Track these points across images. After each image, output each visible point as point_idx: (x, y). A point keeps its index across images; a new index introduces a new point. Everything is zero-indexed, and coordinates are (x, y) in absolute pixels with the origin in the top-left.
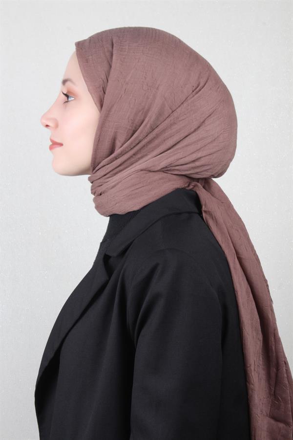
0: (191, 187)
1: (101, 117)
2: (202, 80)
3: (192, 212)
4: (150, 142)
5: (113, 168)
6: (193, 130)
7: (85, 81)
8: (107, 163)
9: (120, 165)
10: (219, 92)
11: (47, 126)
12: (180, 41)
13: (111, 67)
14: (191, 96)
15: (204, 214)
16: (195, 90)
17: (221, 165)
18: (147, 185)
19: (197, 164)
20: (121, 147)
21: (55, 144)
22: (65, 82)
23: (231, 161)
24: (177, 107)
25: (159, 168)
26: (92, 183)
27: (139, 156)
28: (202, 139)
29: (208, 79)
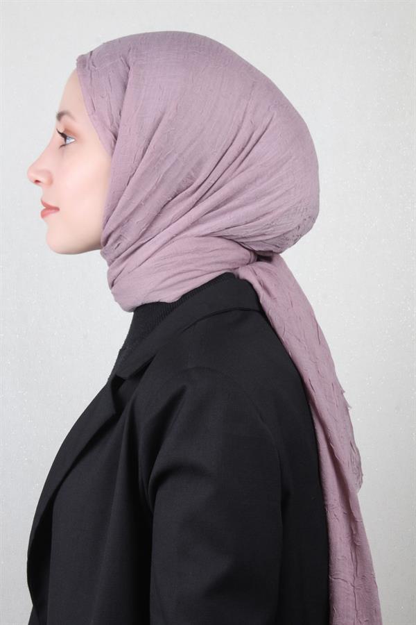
22: (60, 116)
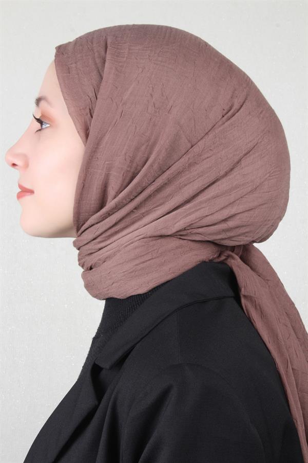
0: (223, 258)
1: (86, 153)
2: (236, 100)
3: (224, 297)
4: (158, 190)
5: (104, 229)
6: (222, 173)
7: (65, 99)
8: (96, 221)
9: (116, 224)
10: (263, 118)
11: (14, 165)
12: (206, 44)
13: (101, 78)
14: (220, 123)
15: (243, 301)
16: (225, 115)
17: (267, 227)
18: (158, 257)
19: (231, 224)
20: (115, 198)
21: (25, 192)
23: (281, 220)
24: (199, 138)
25: (174, 230)
26: (79, 249)
27: (143, 210)
28: (237, 187)
29: (246, 99)
